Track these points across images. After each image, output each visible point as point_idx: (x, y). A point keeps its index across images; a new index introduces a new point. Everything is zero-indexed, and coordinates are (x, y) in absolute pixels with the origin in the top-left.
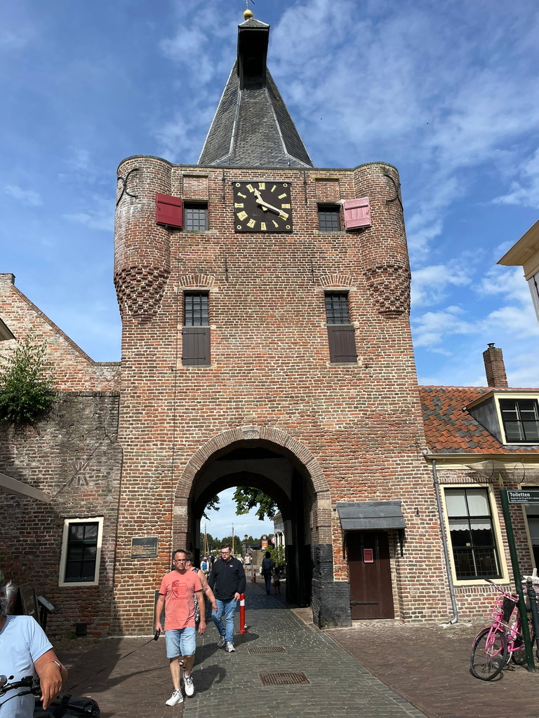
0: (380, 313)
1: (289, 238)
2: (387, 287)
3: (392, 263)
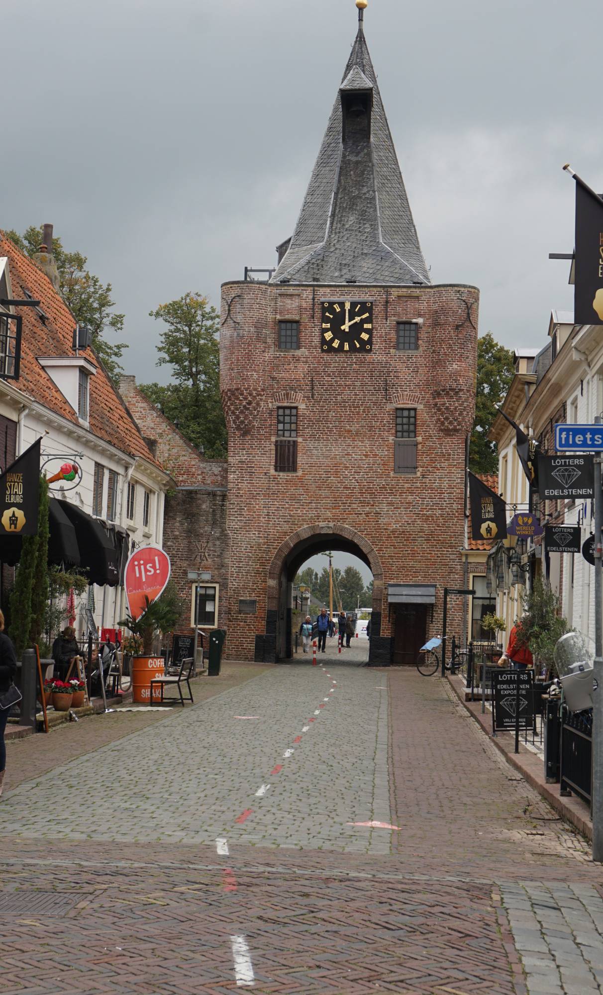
0: (441, 430)
1: (369, 357)
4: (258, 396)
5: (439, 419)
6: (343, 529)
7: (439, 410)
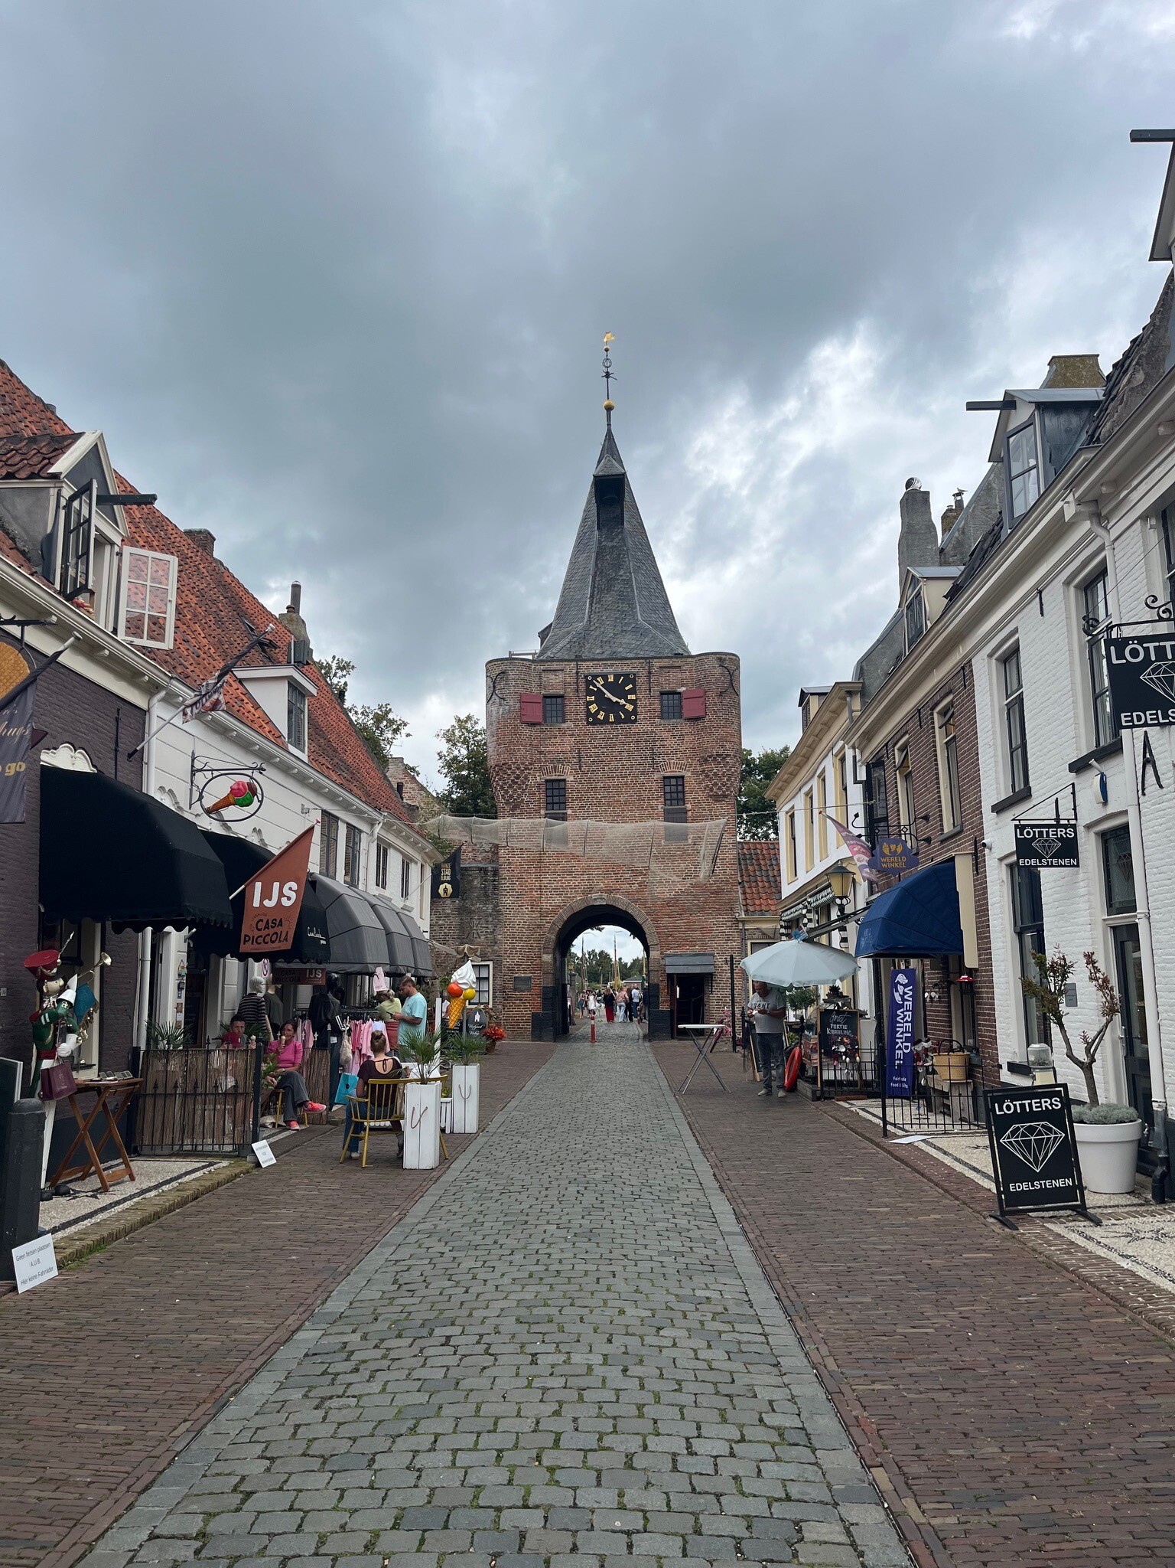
0: (710, 796)
1: (634, 728)
2: (715, 774)
3: (721, 752)
4: (526, 769)
5: (708, 786)
6: (616, 900)
7: (707, 776)
